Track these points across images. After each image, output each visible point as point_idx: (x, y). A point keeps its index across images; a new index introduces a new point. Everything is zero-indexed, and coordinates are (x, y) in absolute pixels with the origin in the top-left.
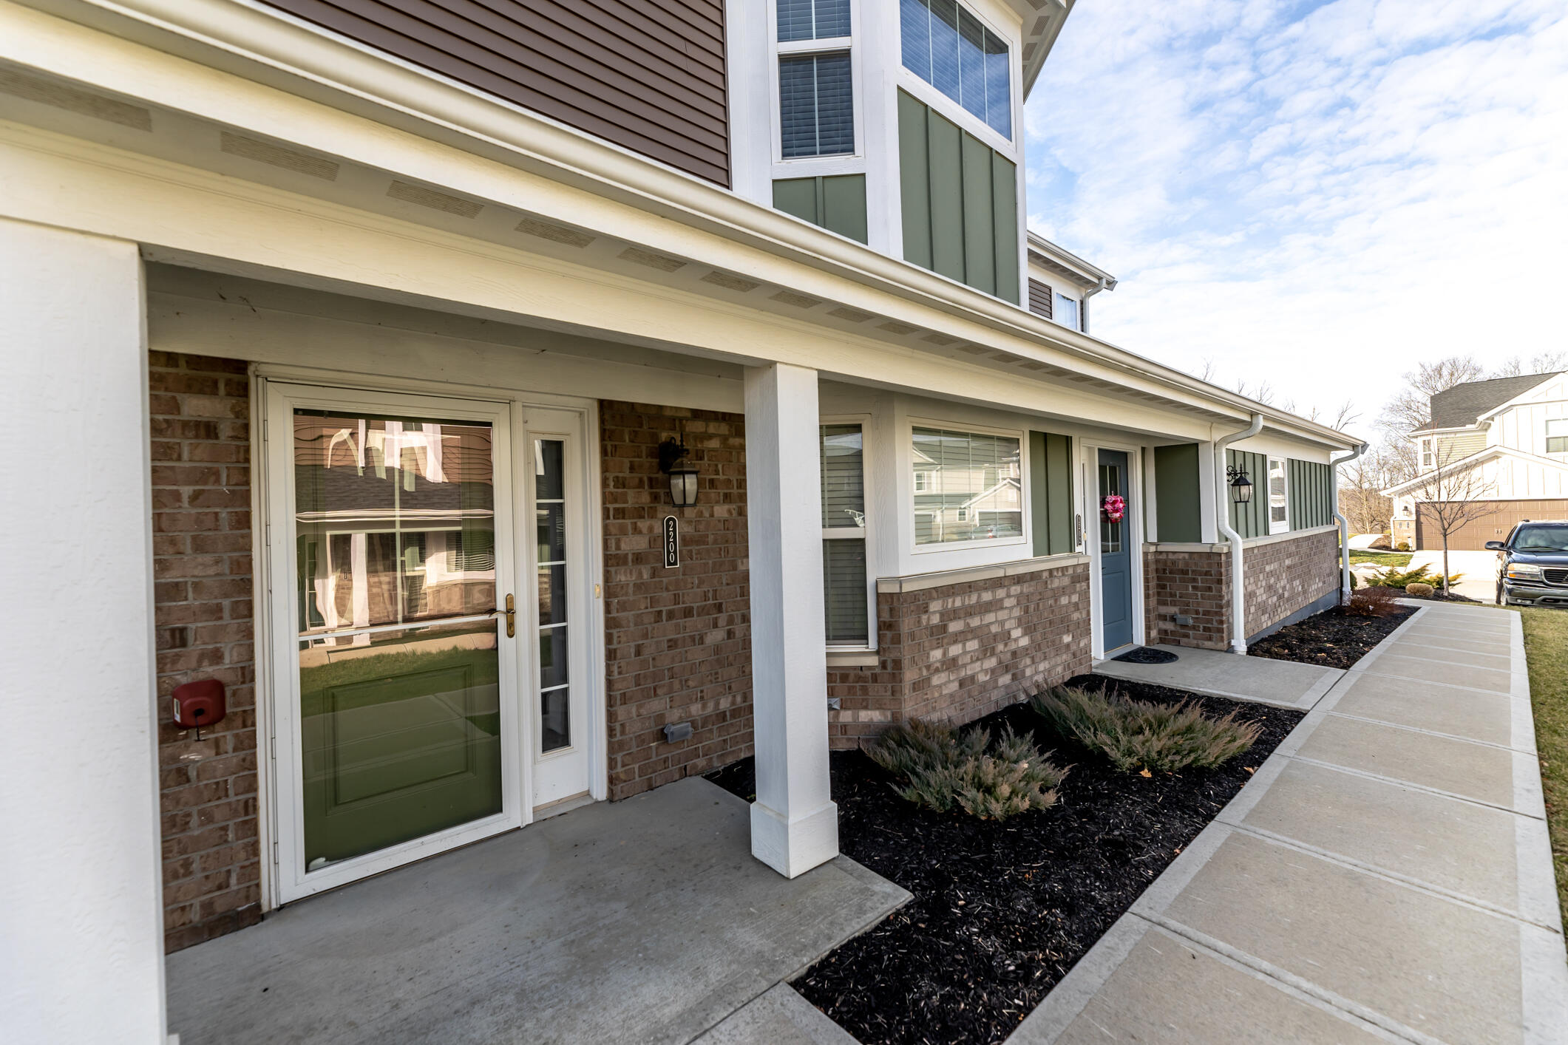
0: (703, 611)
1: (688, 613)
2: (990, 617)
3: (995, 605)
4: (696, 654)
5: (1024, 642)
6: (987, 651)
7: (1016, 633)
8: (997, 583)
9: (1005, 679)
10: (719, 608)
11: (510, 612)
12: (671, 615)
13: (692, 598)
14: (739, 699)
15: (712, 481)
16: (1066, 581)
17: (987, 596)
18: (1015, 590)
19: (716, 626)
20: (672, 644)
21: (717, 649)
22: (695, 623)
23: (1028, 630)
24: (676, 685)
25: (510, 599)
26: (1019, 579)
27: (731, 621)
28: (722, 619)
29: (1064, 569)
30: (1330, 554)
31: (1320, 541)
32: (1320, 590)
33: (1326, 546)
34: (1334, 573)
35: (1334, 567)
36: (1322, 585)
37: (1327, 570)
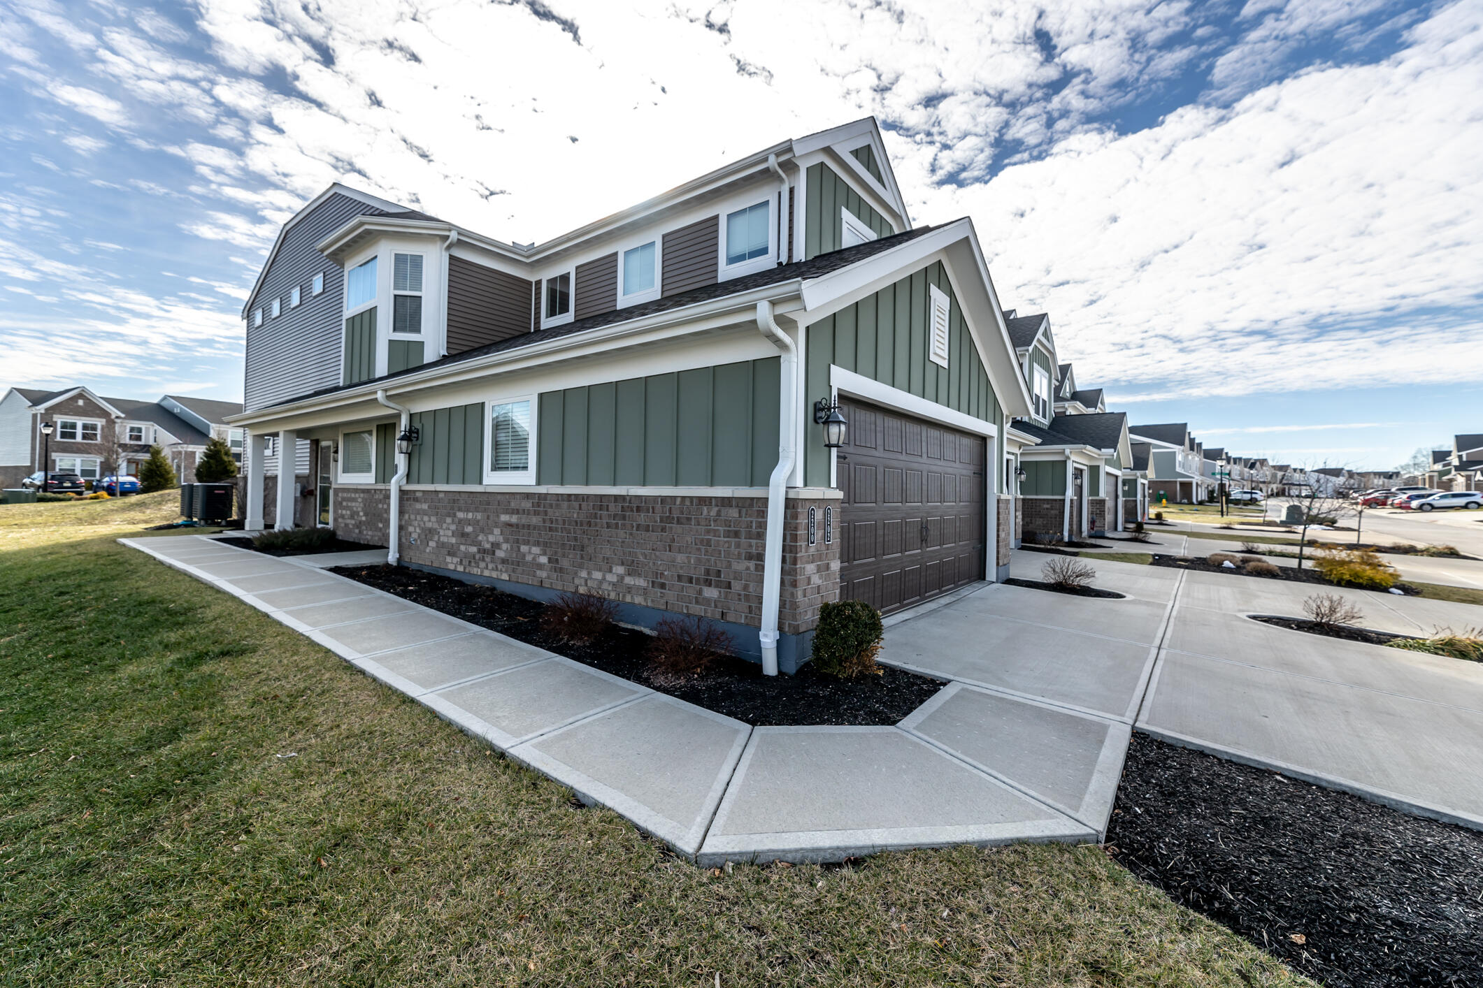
2: (354, 504)
3: (354, 500)
5: (364, 519)
6: (352, 517)
7: (361, 514)
8: (356, 491)
9: (357, 531)
16: (381, 497)
17: (353, 495)
18: (362, 495)
23: (366, 514)
26: (363, 491)
29: (381, 490)
30: (708, 543)
31: (638, 509)
32: (629, 589)
33: (679, 522)
34: (737, 586)
35: (738, 576)
36: (646, 585)
37: (681, 568)
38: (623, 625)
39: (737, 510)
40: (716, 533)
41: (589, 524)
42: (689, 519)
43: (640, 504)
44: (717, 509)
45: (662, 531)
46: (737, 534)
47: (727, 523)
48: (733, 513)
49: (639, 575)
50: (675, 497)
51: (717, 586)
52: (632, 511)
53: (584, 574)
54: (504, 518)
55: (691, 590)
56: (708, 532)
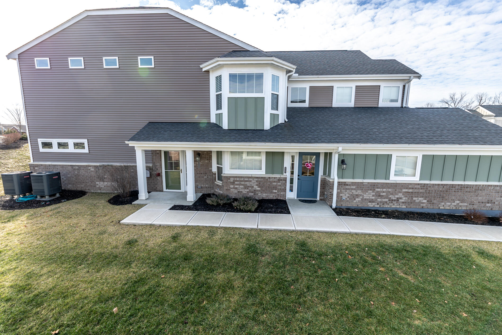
0: (204, 174)
1: (201, 174)
2: (247, 183)
3: (249, 181)
4: (202, 179)
5: (258, 189)
6: (246, 188)
7: (256, 187)
9: (252, 194)
10: (206, 174)
11: (181, 171)
12: (199, 174)
13: (202, 172)
14: (209, 186)
15: (205, 158)
17: (247, 179)
18: (256, 179)
19: (205, 176)
20: (199, 177)
21: (206, 179)
22: (202, 175)
23: (260, 187)
24: (200, 182)
25: (181, 169)
27: (208, 176)
28: (207, 175)
30: (490, 195)
31: (467, 187)
32: (461, 206)
33: (481, 190)
34: (496, 203)
35: (497, 201)
36: (467, 204)
37: (480, 200)
38: (456, 214)
39: (499, 187)
40: (492, 192)
41: (447, 191)
42: (484, 190)
43: (468, 186)
44: (493, 187)
45: (475, 192)
46: (498, 192)
47: (496, 190)
48: (498, 188)
49: (465, 203)
50: (480, 185)
51: (490, 203)
52: (465, 188)
53: (443, 204)
54: (404, 190)
55: (483, 205)
56: (490, 192)
